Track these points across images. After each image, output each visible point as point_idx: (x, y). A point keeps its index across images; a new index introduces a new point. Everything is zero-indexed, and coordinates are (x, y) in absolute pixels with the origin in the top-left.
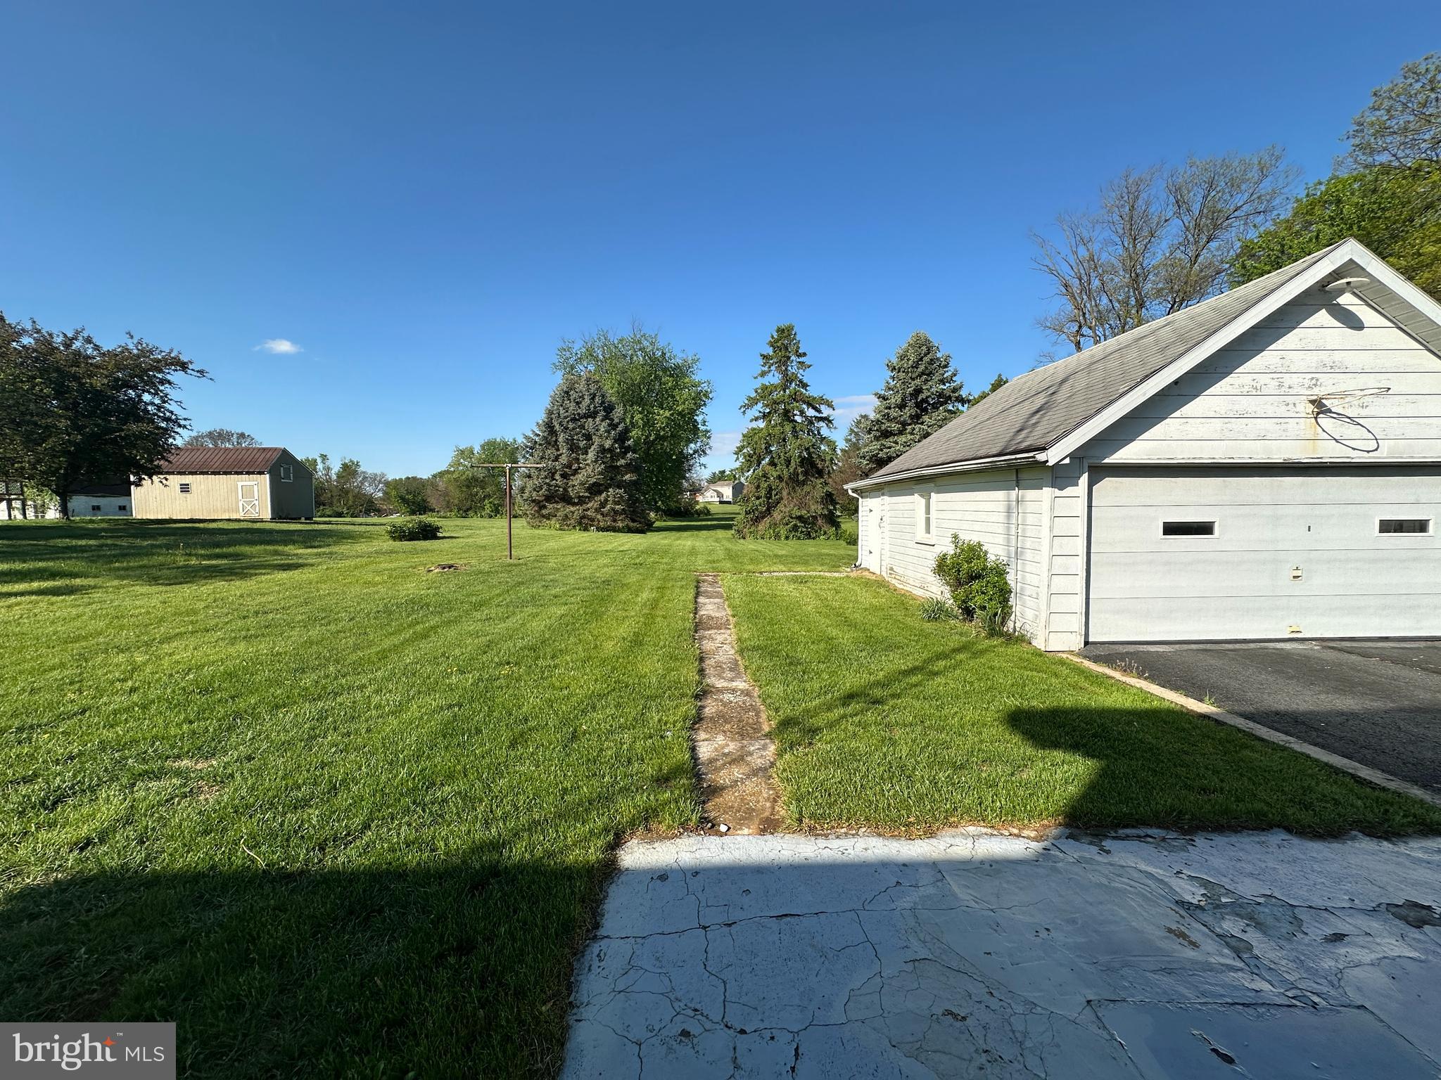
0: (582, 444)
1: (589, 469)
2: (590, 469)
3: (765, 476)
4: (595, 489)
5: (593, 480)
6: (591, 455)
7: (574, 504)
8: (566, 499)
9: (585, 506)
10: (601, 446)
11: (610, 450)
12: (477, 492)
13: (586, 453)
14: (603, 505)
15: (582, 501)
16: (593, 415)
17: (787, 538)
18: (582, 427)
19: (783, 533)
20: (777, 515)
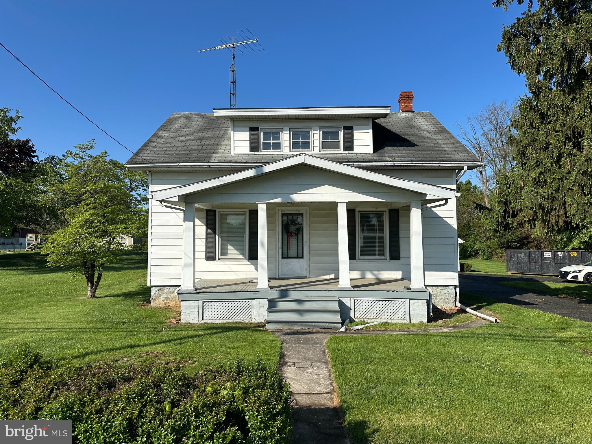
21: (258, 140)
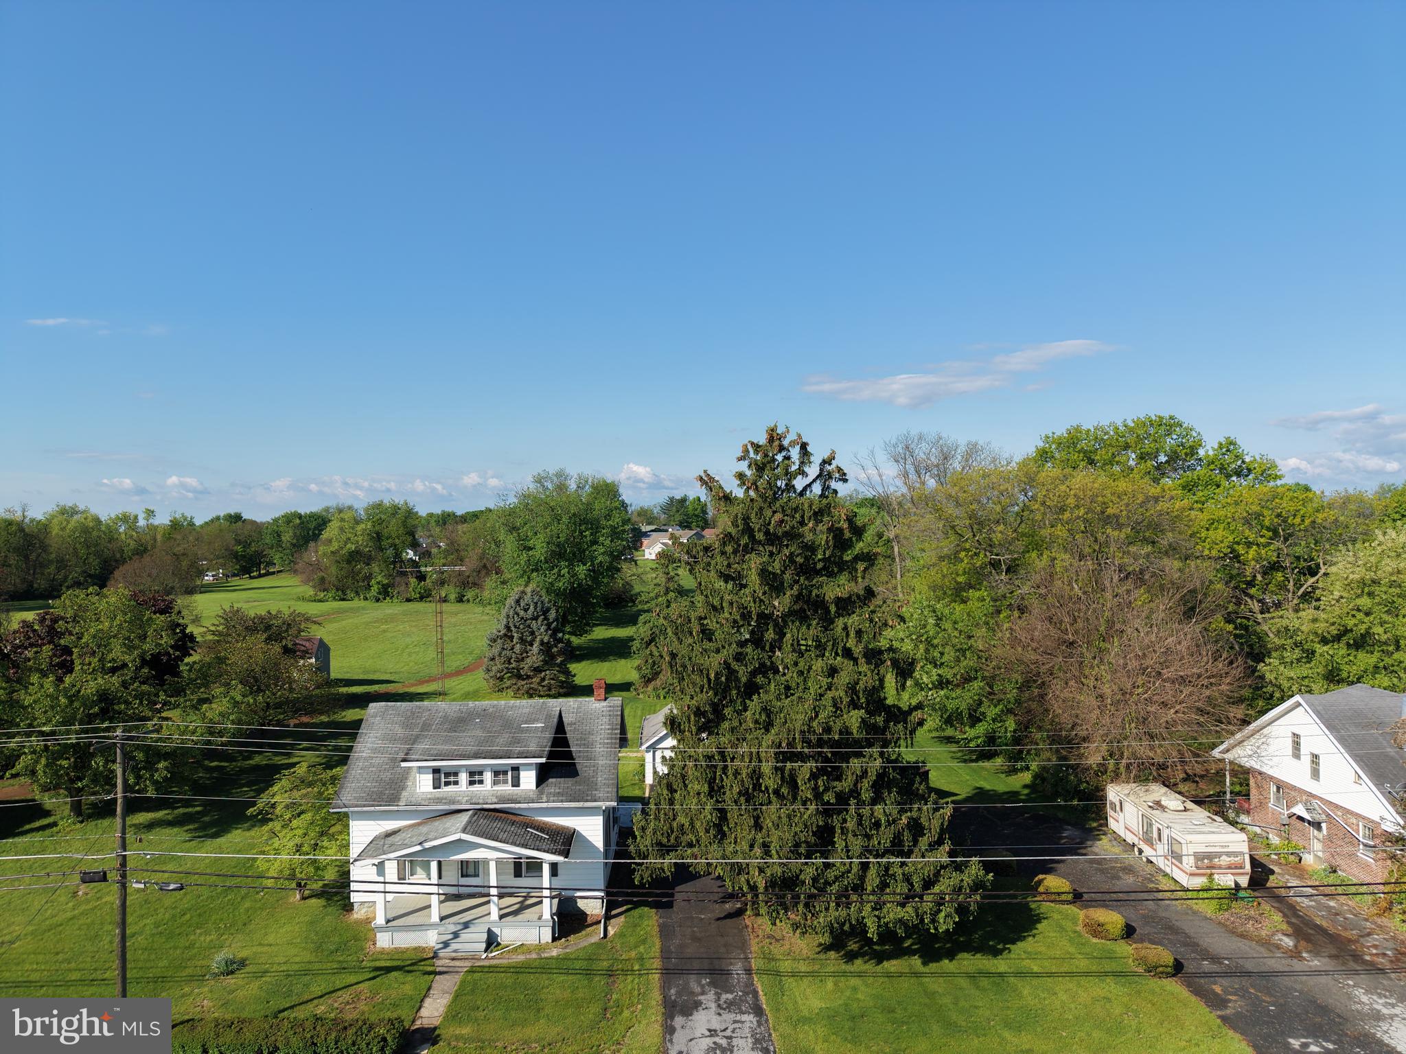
0: (529, 639)
1: (534, 658)
2: (535, 656)
3: (651, 654)
4: (537, 670)
5: (536, 665)
6: (535, 648)
7: (524, 680)
8: (519, 677)
9: (530, 681)
10: (542, 643)
11: (548, 643)
12: (361, 569)
13: (531, 645)
14: (543, 679)
15: (528, 677)
16: (536, 618)
17: (665, 698)
18: (529, 626)
19: (662, 693)
20: (658, 682)
21: (440, 779)
